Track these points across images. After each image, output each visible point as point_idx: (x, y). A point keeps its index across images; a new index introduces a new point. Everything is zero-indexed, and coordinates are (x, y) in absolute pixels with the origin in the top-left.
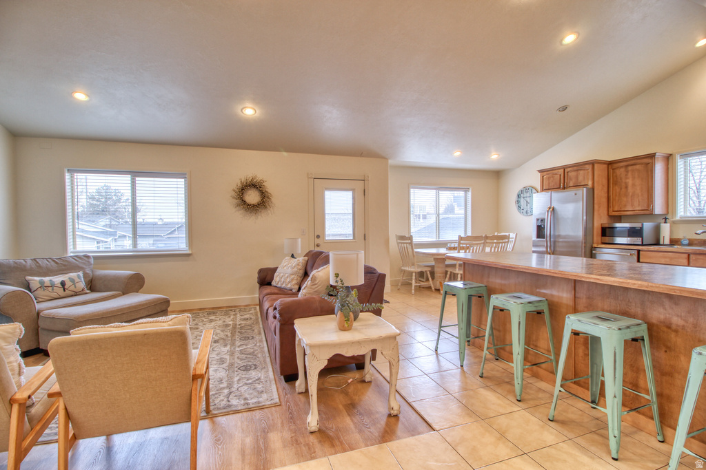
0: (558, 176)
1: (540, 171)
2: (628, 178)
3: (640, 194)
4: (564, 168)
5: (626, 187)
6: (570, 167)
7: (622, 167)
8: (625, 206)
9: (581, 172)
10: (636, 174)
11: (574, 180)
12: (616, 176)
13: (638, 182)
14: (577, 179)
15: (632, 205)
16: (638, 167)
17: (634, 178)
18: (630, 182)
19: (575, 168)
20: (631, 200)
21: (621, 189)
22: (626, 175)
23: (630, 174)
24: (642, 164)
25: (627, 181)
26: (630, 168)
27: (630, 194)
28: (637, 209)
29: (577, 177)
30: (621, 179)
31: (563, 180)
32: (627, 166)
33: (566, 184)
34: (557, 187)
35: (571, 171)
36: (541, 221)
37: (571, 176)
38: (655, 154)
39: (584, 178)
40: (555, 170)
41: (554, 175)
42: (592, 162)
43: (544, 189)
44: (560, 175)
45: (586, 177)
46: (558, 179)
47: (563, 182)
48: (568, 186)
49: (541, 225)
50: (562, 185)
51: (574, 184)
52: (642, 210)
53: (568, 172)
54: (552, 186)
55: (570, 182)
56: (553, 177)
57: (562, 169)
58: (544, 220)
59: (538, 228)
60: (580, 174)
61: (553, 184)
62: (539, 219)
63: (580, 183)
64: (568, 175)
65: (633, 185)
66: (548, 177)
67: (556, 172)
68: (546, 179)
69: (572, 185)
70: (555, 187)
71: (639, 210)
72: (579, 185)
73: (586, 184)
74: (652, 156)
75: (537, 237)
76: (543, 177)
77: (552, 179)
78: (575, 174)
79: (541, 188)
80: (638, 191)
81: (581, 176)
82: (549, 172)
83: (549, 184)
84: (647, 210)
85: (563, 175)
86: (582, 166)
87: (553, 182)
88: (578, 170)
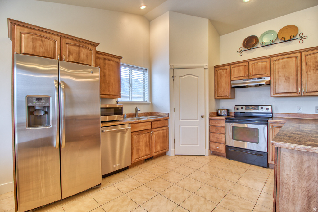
0: (52, 43)
1: (13, 23)
2: (106, 69)
3: (113, 83)
4: (62, 36)
6: (69, 38)
8: (104, 91)
9: (84, 51)
10: (111, 68)
11: (75, 56)
13: (112, 74)
14: (79, 56)
15: (109, 91)
16: (112, 63)
17: (109, 70)
18: (107, 72)
19: (76, 43)
20: (108, 86)
22: (104, 66)
23: (107, 66)
24: (114, 61)
25: (105, 71)
26: (107, 62)
27: (107, 82)
29: (79, 54)
31: (59, 51)
32: (105, 59)
33: (64, 57)
34: (50, 57)
35: (70, 44)
36: (39, 99)
37: (71, 50)
38: (122, 58)
39: (87, 58)
40: (46, 32)
41: (44, 39)
42: (96, 45)
43: (23, 52)
44: (55, 43)
45: (89, 57)
46: (51, 47)
47: (59, 53)
48: (67, 60)
49: (38, 105)
50: (59, 56)
51: (74, 60)
52: (115, 95)
53: (66, 43)
54: (40, 52)
55: (69, 56)
56: (42, 41)
57: (58, 35)
58: (47, 98)
59: (31, 111)
60: (82, 51)
61: (41, 50)
62: (34, 97)
63: (82, 61)
64: (66, 47)
65: (109, 75)
66: (31, 37)
67: (48, 35)
68: (28, 38)
69: (72, 61)
70: (46, 55)
71: (113, 95)
72: (81, 62)
73: (89, 64)
74: (120, 58)
75: (29, 126)
76: (21, 33)
77: (40, 42)
78: (75, 49)
79: (17, 49)
80: (112, 81)
81: (84, 54)
82: (35, 32)
83: (34, 48)
84: (117, 95)
85: (59, 44)
86: (85, 44)
87: (42, 48)
88: (79, 46)
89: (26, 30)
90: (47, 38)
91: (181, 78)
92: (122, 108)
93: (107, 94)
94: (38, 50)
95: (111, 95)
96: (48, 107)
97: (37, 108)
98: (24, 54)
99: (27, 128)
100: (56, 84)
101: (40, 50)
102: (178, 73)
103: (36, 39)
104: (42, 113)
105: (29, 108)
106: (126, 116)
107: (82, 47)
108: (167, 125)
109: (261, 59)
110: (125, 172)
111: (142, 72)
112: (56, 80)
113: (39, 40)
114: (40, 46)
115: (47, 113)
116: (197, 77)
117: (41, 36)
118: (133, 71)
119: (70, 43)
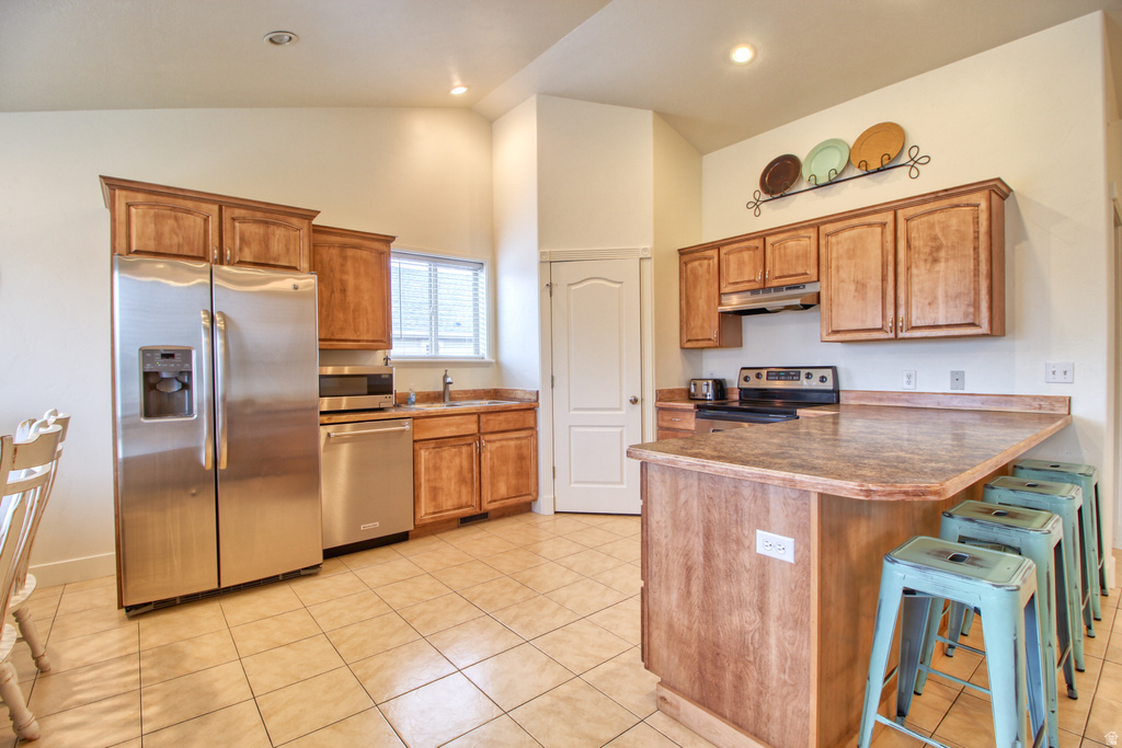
0: (200, 221)
1: (112, 184)
2: (347, 273)
3: (369, 309)
4: (223, 203)
5: (344, 291)
6: (239, 206)
7: (331, 245)
8: (342, 329)
9: (279, 233)
10: (362, 269)
11: (255, 247)
12: (321, 262)
13: (365, 284)
14: (267, 247)
15: (356, 331)
16: (364, 254)
17: (357, 275)
18: (350, 280)
19: (259, 215)
20: (354, 318)
21: (333, 292)
22: (342, 265)
23: (349, 264)
24: (371, 249)
25: (345, 277)
26: (350, 252)
27: (352, 306)
28: (366, 338)
29: (265, 242)
30: (332, 270)
31: (217, 239)
32: (343, 247)
33: (229, 252)
34: (195, 254)
35: (243, 220)
36: (168, 356)
37: (247, 235)
38: (393, 238)
39: (288, 250)
40: (185, 198)
41: (180, 214)
42: (309, 215)
43: (134, 248)
44: (206, 220)
45: (292, 248)
46: (197, 231)
47: (217, 244)
48: (237, 259)
49: (166, 370)
50: (216, 252)
51: (255, 257)
52: (373, 341)
53: (234, 219)
54: (171, 246)
55: (241, 249)
56: (176, 219)
57: (214, 202)
58: (187, 353)
59: (151, 381)
60: (274, 234)
61: (175, 240)
62: (157, 351)
63: (275, 259)
64: (234, 228)
65: (357, 289)
66: (152, 212)
67: (190, 204)
68: (144, 216)
69: (248, 260)
70: (186, 251)
71: (367, 341)
72: (272, 263)
73: (293, 265)
74: (388, 240)
75: (148, 413)
76: (129, 206)
77: (171, 222)
78: (257, 230)
79: (121, 242)
80: (366, 303)
81: (278, 242)
82: (160, 199)
83: (159, 237)
84: (382, 341)
85: (217, 224)
86: (281, 217)
87: (177, 235)
88: (266, 223)
89: (140, 197)
90: (188, 211)
91: (573, 288)
92: (391, 375)
93: (352, 338)
94: (166, 241)
95: (363, 341)
96: (190, 373)
97: (165, 375)
98: (137, 252)
99: (142, 420)
100: (205, 319)
101: (172, 242)
102: (563, 273)
103: (163, 216)
104: (176, 387)
105: (146, 375)
106: (413, 399)
107: (274, 224)
108: (532, 424)
109: (795, 229)
110: (395, 547)
111: (471, 273)
112: (206, 312)
113: (169, 217)
114: (173, 231)
115: (186, 386)
116: (618, 286)
117: (173, 209)
118: (440, 270)
119: (244, 218)
